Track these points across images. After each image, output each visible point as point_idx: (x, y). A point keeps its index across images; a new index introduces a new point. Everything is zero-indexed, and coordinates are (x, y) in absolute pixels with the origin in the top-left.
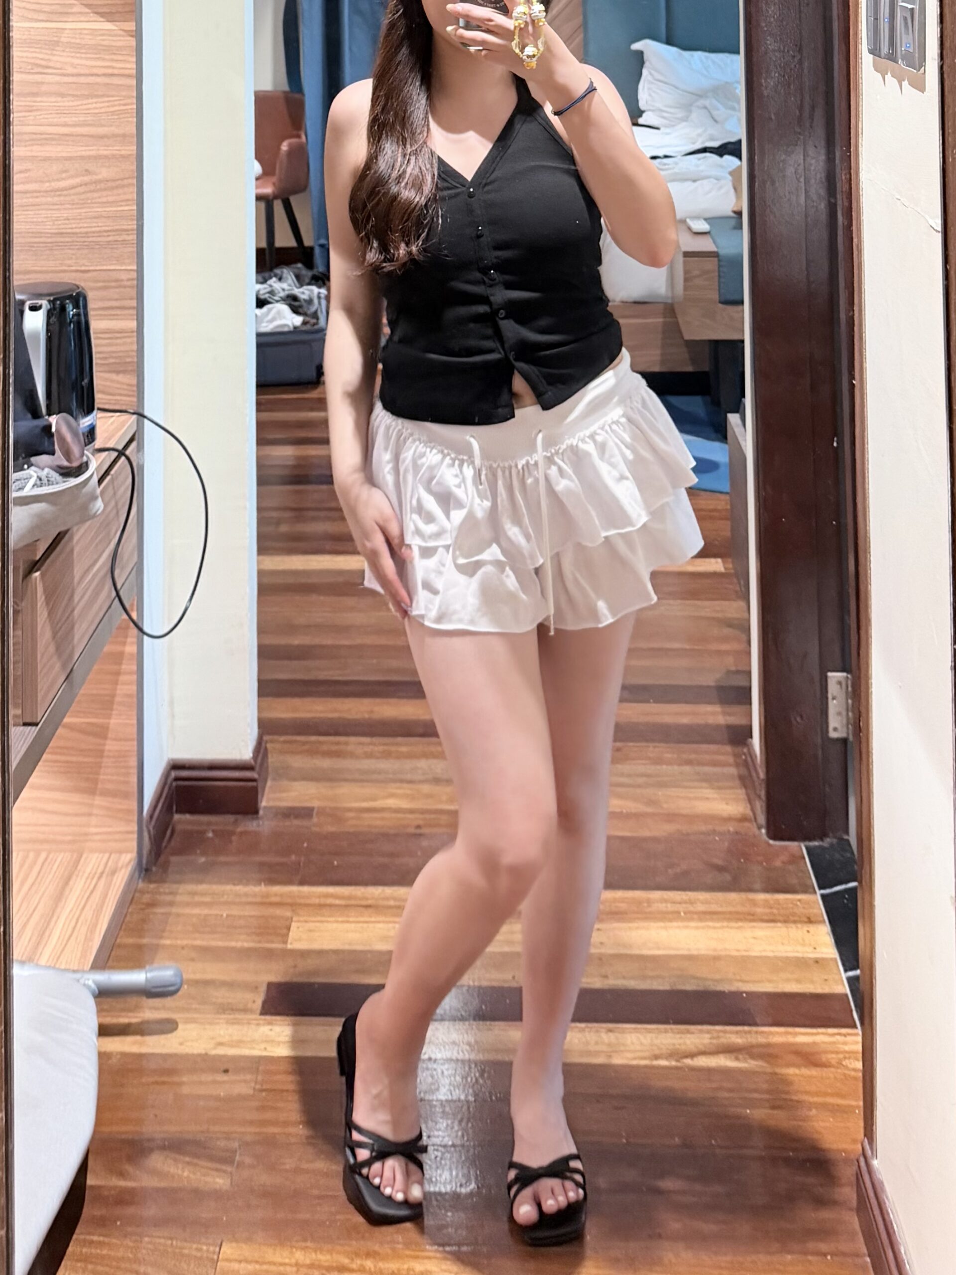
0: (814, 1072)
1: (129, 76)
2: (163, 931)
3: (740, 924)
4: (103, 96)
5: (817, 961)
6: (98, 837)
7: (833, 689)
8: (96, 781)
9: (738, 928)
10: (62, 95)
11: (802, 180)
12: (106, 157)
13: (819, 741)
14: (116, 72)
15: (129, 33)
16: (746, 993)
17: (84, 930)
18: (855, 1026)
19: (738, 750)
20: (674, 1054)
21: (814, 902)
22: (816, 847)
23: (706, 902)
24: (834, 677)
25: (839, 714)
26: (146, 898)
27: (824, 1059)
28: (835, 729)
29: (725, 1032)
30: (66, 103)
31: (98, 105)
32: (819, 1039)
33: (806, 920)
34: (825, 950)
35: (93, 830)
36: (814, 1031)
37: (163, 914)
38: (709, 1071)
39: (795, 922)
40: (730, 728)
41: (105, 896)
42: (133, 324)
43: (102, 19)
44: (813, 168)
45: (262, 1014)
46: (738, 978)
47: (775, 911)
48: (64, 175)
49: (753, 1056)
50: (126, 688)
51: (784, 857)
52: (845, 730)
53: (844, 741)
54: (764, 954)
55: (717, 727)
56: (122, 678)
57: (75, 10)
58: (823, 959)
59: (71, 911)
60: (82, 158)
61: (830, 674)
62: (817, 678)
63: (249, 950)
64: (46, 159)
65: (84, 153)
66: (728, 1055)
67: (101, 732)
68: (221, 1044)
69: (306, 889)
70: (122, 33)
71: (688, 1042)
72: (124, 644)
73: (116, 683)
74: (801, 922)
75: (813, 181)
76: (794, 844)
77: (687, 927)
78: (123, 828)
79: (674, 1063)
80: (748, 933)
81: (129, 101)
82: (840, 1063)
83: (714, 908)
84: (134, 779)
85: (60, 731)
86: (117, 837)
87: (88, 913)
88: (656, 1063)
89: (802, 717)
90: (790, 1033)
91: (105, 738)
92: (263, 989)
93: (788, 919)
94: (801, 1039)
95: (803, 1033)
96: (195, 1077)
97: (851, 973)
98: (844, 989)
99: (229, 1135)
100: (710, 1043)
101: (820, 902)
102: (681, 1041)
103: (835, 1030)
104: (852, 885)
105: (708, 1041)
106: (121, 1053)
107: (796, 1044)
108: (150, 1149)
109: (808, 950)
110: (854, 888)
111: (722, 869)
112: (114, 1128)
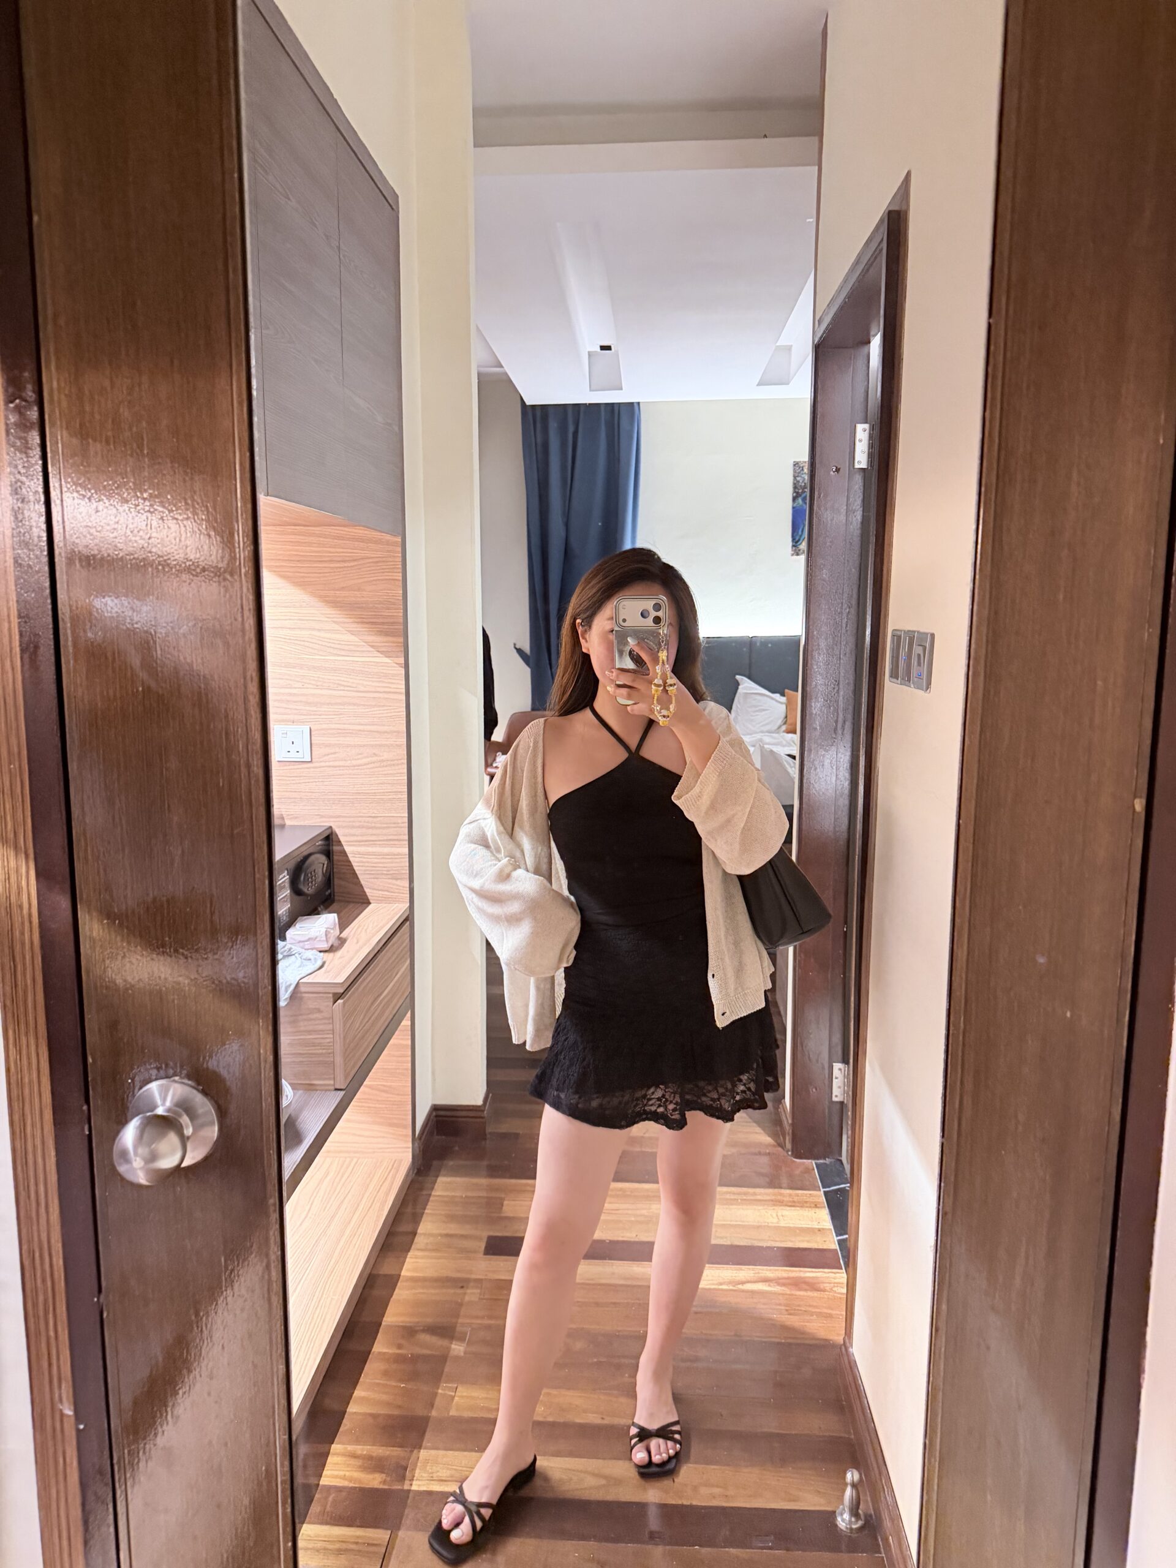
0: (816, 1294)
2: (427, 1205)
3: (774, 1208)
5: (820, 1229)
7: (836, 1072)
9: (773, 1210)
10: (357, 705)
13: (827, 1103)
15: (400, 665)
16: (778, 1248)
17: (378, 1204)
18: (842, 1269)
20: (733, 1282)
21: (819, 1194)
22: (821, 1163)
23: (754, 1194)
24: (838, 1066)
25: (839, 1087)
27: (820, 1287)
28: (836, 1096)
29: (763, 1270)
30: (359, 710)
31: (380, 712)
32: (820, 1275)
33: (813, 1205)
34: (825, 1224)
36: (816, 1270)
37: (426, 1195)
38: (753, 1292)
39: (807, 1207)
41: (393, 1182)
43: (381, 655)
45: (484, 1255)
46: (772, 1239)
47: (794, 1200)
48: (359, 757)
51: (801, 1169)
53: (841, 1103)
54: (788, 1225)
58: (823, 1229)
60: (371, 746)
61: (836, 1063)
62: (828, 1065)
63: (479, 1217)
64: (348, 746)
66: (764, 1283)
67: (390, 1091)
68: (461, 1271)
69: (513, 1181)
70: (396, 665)
71: (741, 1275)
72: (402, 1039)
73: (399, 1062)
74: (811, 1207)
76: (809, 1161)
78: (403, 1142)
79: (731, 1288)
80: (779, 1213)
82: (831, 1290)
83: (759, 1197)
84: (411, 1118)
86: (399, 1150)
87: (382, 1193)
88: (720, 1287)
89: (816, 1089)
90: (803, 1271)
91: (392, 1094)
92: (485, 1240)
93: (803, 1205)
94: (808, 1275)
95: (809, 1272)
96: (444, 1290)
97: (840, 1238)
98: (835, 1246)
99: (463, 1325)
100: (754, 1276)
101: (823, 1196)
102: (737, 1275)
103: (829, 1270)
104: (843, 1186)
105: (752, 1275)
106: (400, 1276)
107: (805, 1277)
108: (416, 1332)
109: (815, 1224)
110: (844, 1188)
111: (764, 1175)
112: (395, 1319)
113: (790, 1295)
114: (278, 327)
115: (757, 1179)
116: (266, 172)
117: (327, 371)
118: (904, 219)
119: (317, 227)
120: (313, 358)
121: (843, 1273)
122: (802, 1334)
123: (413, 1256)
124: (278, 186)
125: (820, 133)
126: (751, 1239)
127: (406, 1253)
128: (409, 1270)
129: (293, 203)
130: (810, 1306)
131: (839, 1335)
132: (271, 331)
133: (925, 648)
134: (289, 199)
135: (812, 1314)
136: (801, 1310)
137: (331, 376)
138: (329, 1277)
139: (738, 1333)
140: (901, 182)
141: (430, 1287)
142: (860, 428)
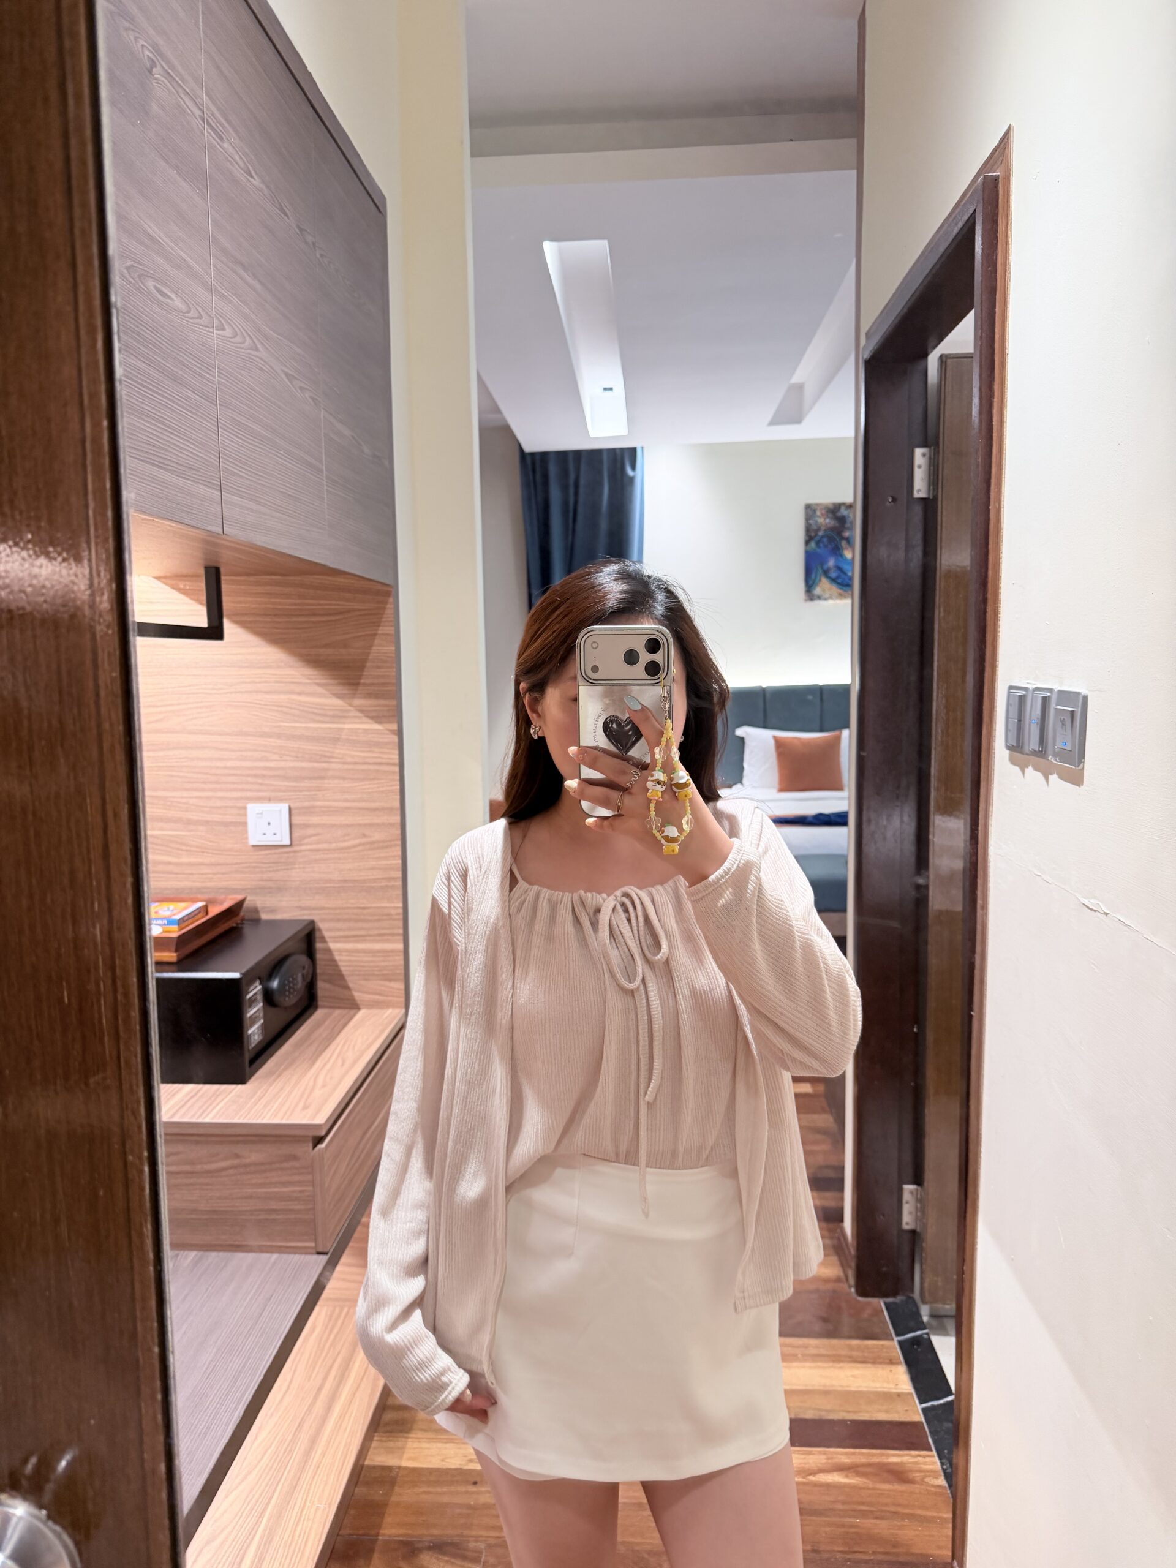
0: (905, 1488)
1: (393, 764)
3: (840, 1365)
4: (374, 779)
5: (899, 1395)
7: (907, 1196)
9: (841, 1368)
10: (344, 779)
11: (898, 840)
12: (378, 825)
13: (895, 1232)
14: (384, 761)
15: (392, 732)
16: (850, 1421)
18: (931, 1450)
19: (833, 1228)
22: (890, 1303)
23: (817, 1347)
24: (908, 1188)
27: (910, 1476)
28: (907, 1224)
29: (837, 1453)
30: (346, 784)
31: (371, 786)
32: (906, 1459)
33: (888, 1361)
34: (904, 1386)
36: (901, 1452)
38: (829, 1486)
39: (880, 1363)
40: (826, 1209)
43: (372, 721)
44: (907, 832)
46: (843, 1409)
47: (866, 1354)
48: (346, 838)
49: (859, 1474)
51: (868, 1310)
52: (914, 1224)
53: (913, 1232)
54: (860, 1389)
57: (351, 714)
58: (904, 1394)
60: (360, 825)
64: (333, 826)
65: (361, 822)
66: (840, 1473)
70: (387, 732)
71: (810, 1461)
76: (877, 1299)
77: (804, 1367)
80: (847, 1372)
81: (394, 783)
82: (923, 1480)
83: (823, 1351)
89: (884, 1215)
90: (886, 1455)
93: (875, 1360)
94: (892, 1459)
95: (894, 1455)
96: (453, 1488)
97: (924, 1405)
98: (920, 1418)
99: (477, 1539)
100: (825, 1463)
101: (897, 1347)
102: (805, 1461)
103: (916, 1453)
104: (919, 1333)
105: (825, 1461)
106: (399, 1467)
107: (890, 1464)
108: (420, 1550)
109: (892, 1386)
110: (921, 1336)
111: (825, 1320)
112: (393, 1531)
113: (873, 1489)
114: (237, 329)
115: (818, 1327)
116: (221, 138)
117: (301, 388)
118: (1004, 186)
119: (287, 216)
120: (283, 371)
121: (933, 1456)
122: (894, 1546)
123: (414, 1440)
124: (237, 157)
125: (858, 133)
126: (819, 1410)
127: (406, 1435)
128: (410, 1459)
129: (256, 182)
130: (899, 1505)
131: (939, 1547)
132: (228, 332)
133: (1073, 712)
134: (252, 177)
135: (904, 1516)
136: (889, 1512)
137: (307, 396)
138: (314, 1477)
139: (816, 1548)
140: (997, 142)
141: (437, 1483)
142: (919, 452)
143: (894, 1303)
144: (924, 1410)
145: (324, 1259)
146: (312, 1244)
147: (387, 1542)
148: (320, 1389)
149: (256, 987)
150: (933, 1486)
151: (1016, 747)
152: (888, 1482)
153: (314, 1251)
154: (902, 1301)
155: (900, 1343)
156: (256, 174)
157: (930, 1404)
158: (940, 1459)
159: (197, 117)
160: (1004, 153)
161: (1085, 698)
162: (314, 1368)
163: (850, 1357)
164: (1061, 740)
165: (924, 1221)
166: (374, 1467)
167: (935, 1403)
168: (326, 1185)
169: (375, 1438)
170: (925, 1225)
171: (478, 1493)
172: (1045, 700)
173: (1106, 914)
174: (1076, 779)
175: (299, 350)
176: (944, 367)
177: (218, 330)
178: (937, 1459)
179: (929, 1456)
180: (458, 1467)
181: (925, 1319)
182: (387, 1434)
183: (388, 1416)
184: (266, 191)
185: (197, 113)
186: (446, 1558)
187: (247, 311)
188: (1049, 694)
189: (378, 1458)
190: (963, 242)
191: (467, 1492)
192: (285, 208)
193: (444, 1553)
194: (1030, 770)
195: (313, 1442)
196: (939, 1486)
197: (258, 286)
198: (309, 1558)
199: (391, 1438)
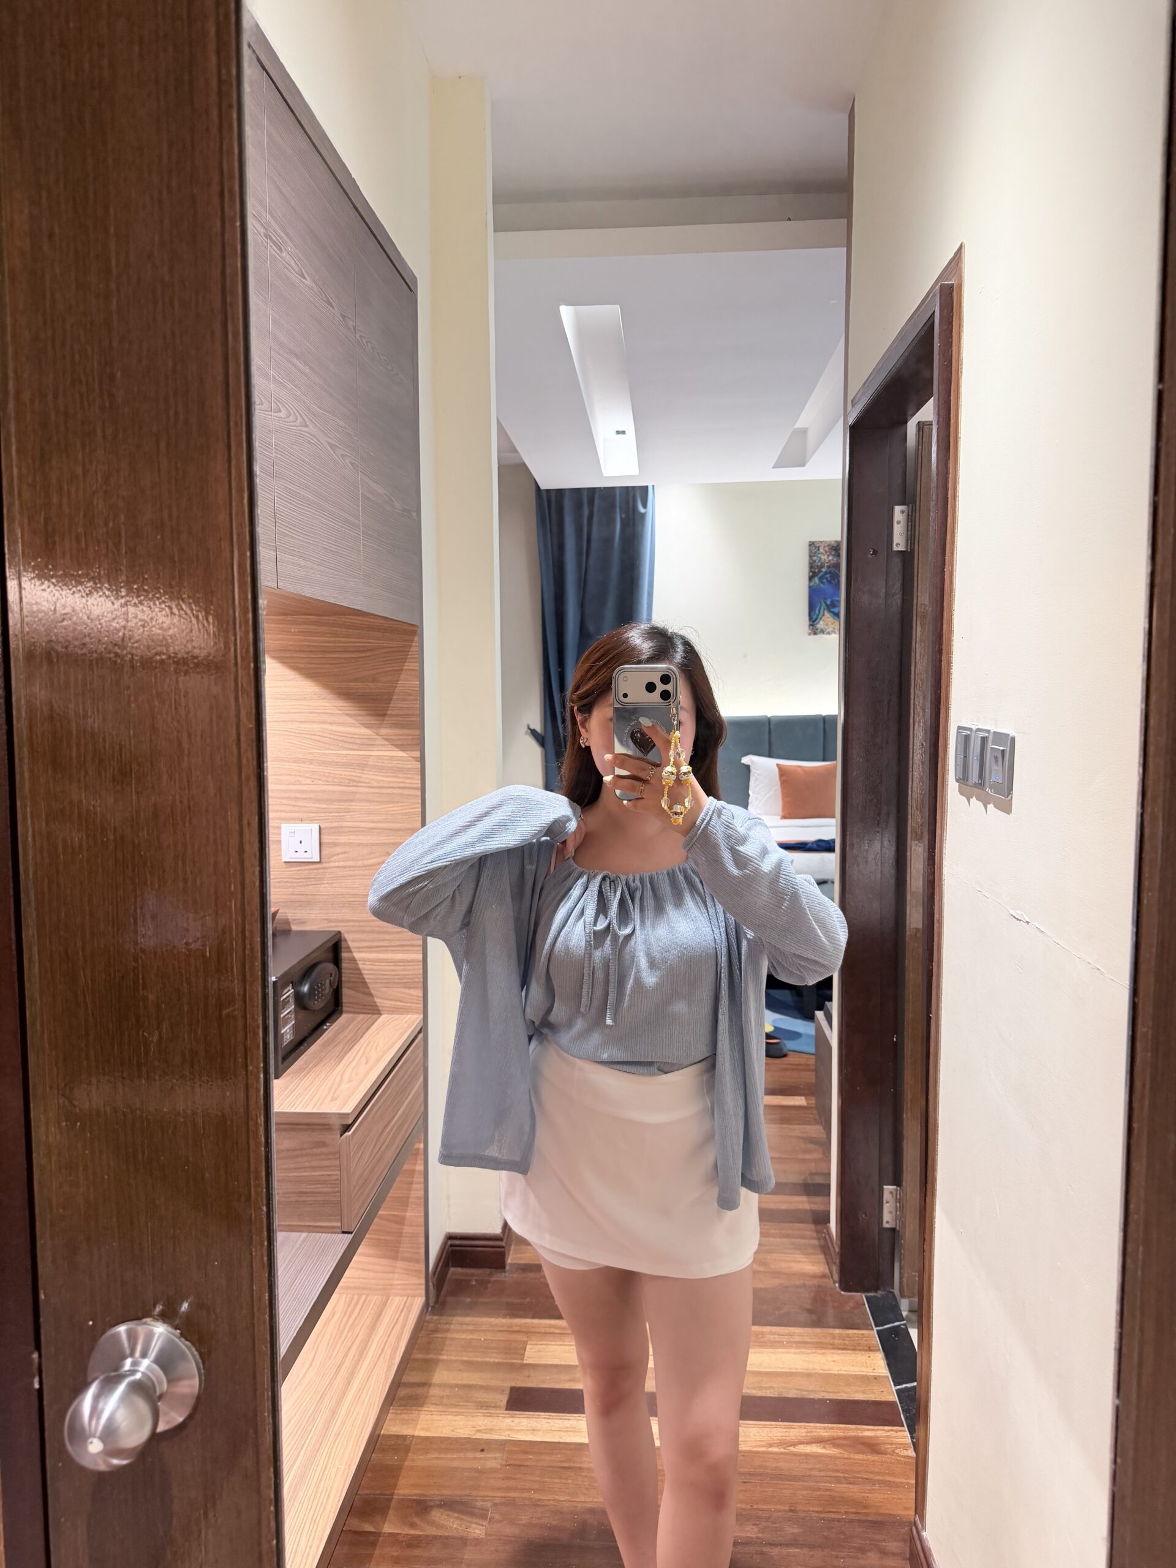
0: (876, 1457)
1: (416, 789)
2: (442, 1350)
3: (823, 1351)
4: (394, 802)
5: (875, 1378)
6: (399, 1287)
7: (887, 1196)
8: (397, 1252)
9: (823, 1354)
10: (370, 801)
11: (879, 864)
13: (876, 1230)
14: (407, 785)
15: (415, 759)
16: (830, 1400)
17: (389, 1351)
18: (904, 1427)
19: (820, 1227)
20: (782, 1443)
21: (872, 1335)
22: (872, 1296)
23: (801, 1335)
24: (888, 1189)
25: (890, 1212)
26: (431, 1326)
27: (883, 1449)
28: (887, 1222)
29: (816, 1428)
30: (372, 807)
31: (395, 809)
32: (879, 1434)
33: (867, 1348)
34: (881, 1370)
35: (396, 1282)
36: (876, 1428)
37: (441, 1338)
38: (807, 1455)
39: (860, 1350)
40: (813, 1211)
41: (404, 1326)
42: (420, 957)
43: (397, 749)
44: (887, 856)
45: (506, 1410)
46: (823, 1389)
47: (847, 1342)
48: (372, 856)
49: (835, 1445)
50: (417, 1192)
51: (851, 1304)
52: (894, 1223)
53: (893, 1230)
54: (840, 1372)
55: (806, 1211)
56: (414, 1186)
57: (378, 742)
58: (879, 1376)
59: (381, 1338)
60: (384, 844)
61: (885, 1187)
62: (877, 1189)
63: (498, 1364)
64: (359, 845)
65: (385, 841)
66: (818, 1445)
67: (400, 1221)
68: (479, 1431)
69: (536, 1321)
70: (410, 759)
71: (792, 1434)
72: (415, 1164)
73: (410, 1190)
74: (864, 1350)
75: (887, 865)
76: (859, 1294)
77: (789, 1353)
78: (414, 1281)
79: (782, 1450)
80: (830, 1358)
81: (416, 806)
82: (893, 1451)
83: (807, 1339)
84: (423, 1251)
85: (376, 1220)
86: (413, 1287)
87: (392, 1339)
88: (770, 1449)
89: (866, 1214)
90: (860, 1429)
91: (403, 1224)
92: (508, 1392)
93: (855, 1347)
94: (867, 1434)
95: (868, 1430)
96: (462, 1455)
97: (898, 1387)
98: (895, 1398)
99: (484, 1498)
100: (806, 1436)
101: (877, 1336)
102: (787, 1434)
103: (890, 1428)
104: (897, 1324)
105: (805, 1434)
106: (413, 1436)
107: (864, 1437)
108: (431, 1507)
109: (870, 1370)
110: (899, 1326)
111: (810, 1312)
112: (407, 1492)
113: (847, 1458)
114: (290, 410)
115: (804, 1316)
116: (280, 250)
117: (342, 456)
118: (957, 294)
119: (333, 307)
120: (328, 442)
121: (905, 1431)
122: (865, 1507)
123: (427, 1413)
124: (293, 263)
125: (848, 214)
126: (802, 1390)
127: (419, 1409)
128: (422, 1429)
129: (308, 282)
130: (871, 1473)
131: (906, 1509)
132: (283, 414)
133: (1004, 750)
134: (304, 278)
135: (874, 1482)
136: (861, 1478)
137: (347, 461)
138: (335, 1441)
139: (793, 1508)
140: (952, 255)
141: (447, 1450)
142: (898, 509)
143: (875, 1296)
144: (898, 1392)
145: (350, 1236)
146: (339, 1224)
147: (401, 1501)
148: (340, 1366)
149: (289, 991)
150: (903, 1456)
151: (963, 779)
152: (863, 1453)
153: (340, 1231)
154: (882, 1295)
155: (878, 1331)
156: (308, 274)
157: (904, 1386)
158: (911, 1433)
159: (262, 235)
160: (957, 265)
161: (1013, 739)
162: (334, 1348)
163: (833, 1344)
164: (995, 773)
165: (903, 1219)
166: (390, 1436)
167: (909, 1385)
168: (352, 1169)
169: (391, 1411)
170: (903, 1224)
171: (486, 1459)
172: (984, 740)
173: (1028, 923)
174: (1007, 808)
175: (342, 423)
176: (921, 433)
177: (275, 412)
178: (907, 1434)
179: (900, 1431)
180: (468, 1436)
181: (905, 1314)
182: (403, 1408)
183: (402, 1392)
184: (316, 288)
185: (262, 231)
186: (456, 1515)
187: (299, 393)
188: (987, 735)
189: (392, 1428)
190: (925, 338)
191: (475, 1458)
192: (331, 301)
193: (454, 1511)
194: (973, 800)
195: (334, 1413)
196: (910, 1457)
197: (307, 370)
198: (330, 1511)
199: (405, 1411)
